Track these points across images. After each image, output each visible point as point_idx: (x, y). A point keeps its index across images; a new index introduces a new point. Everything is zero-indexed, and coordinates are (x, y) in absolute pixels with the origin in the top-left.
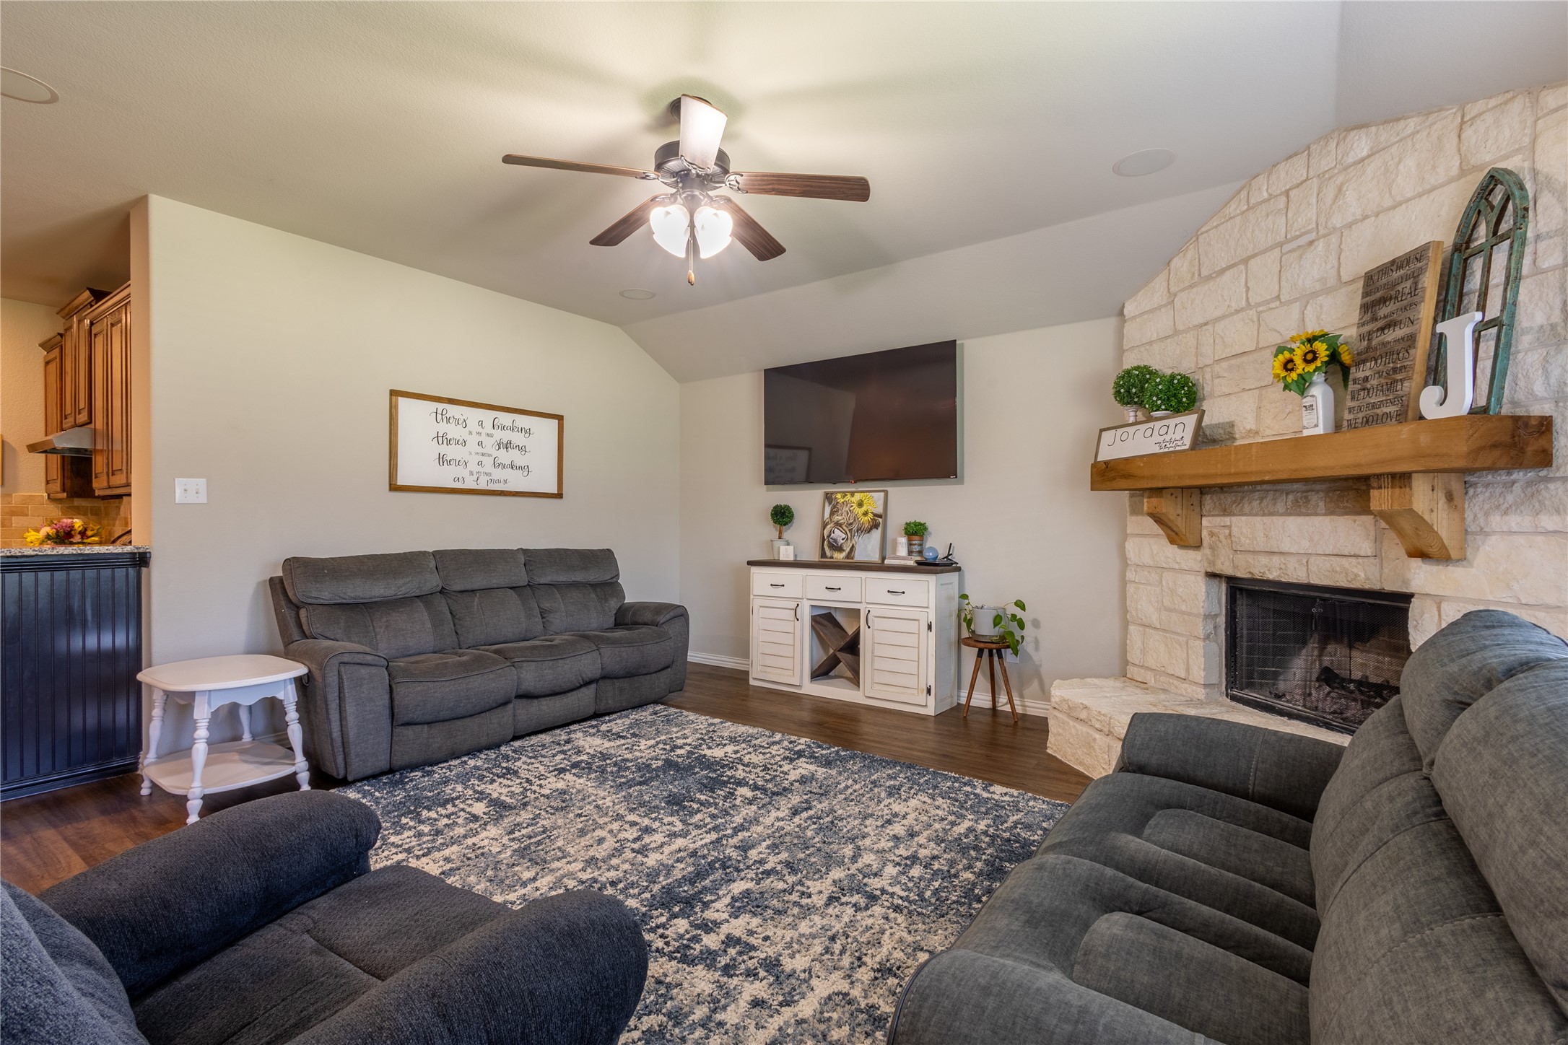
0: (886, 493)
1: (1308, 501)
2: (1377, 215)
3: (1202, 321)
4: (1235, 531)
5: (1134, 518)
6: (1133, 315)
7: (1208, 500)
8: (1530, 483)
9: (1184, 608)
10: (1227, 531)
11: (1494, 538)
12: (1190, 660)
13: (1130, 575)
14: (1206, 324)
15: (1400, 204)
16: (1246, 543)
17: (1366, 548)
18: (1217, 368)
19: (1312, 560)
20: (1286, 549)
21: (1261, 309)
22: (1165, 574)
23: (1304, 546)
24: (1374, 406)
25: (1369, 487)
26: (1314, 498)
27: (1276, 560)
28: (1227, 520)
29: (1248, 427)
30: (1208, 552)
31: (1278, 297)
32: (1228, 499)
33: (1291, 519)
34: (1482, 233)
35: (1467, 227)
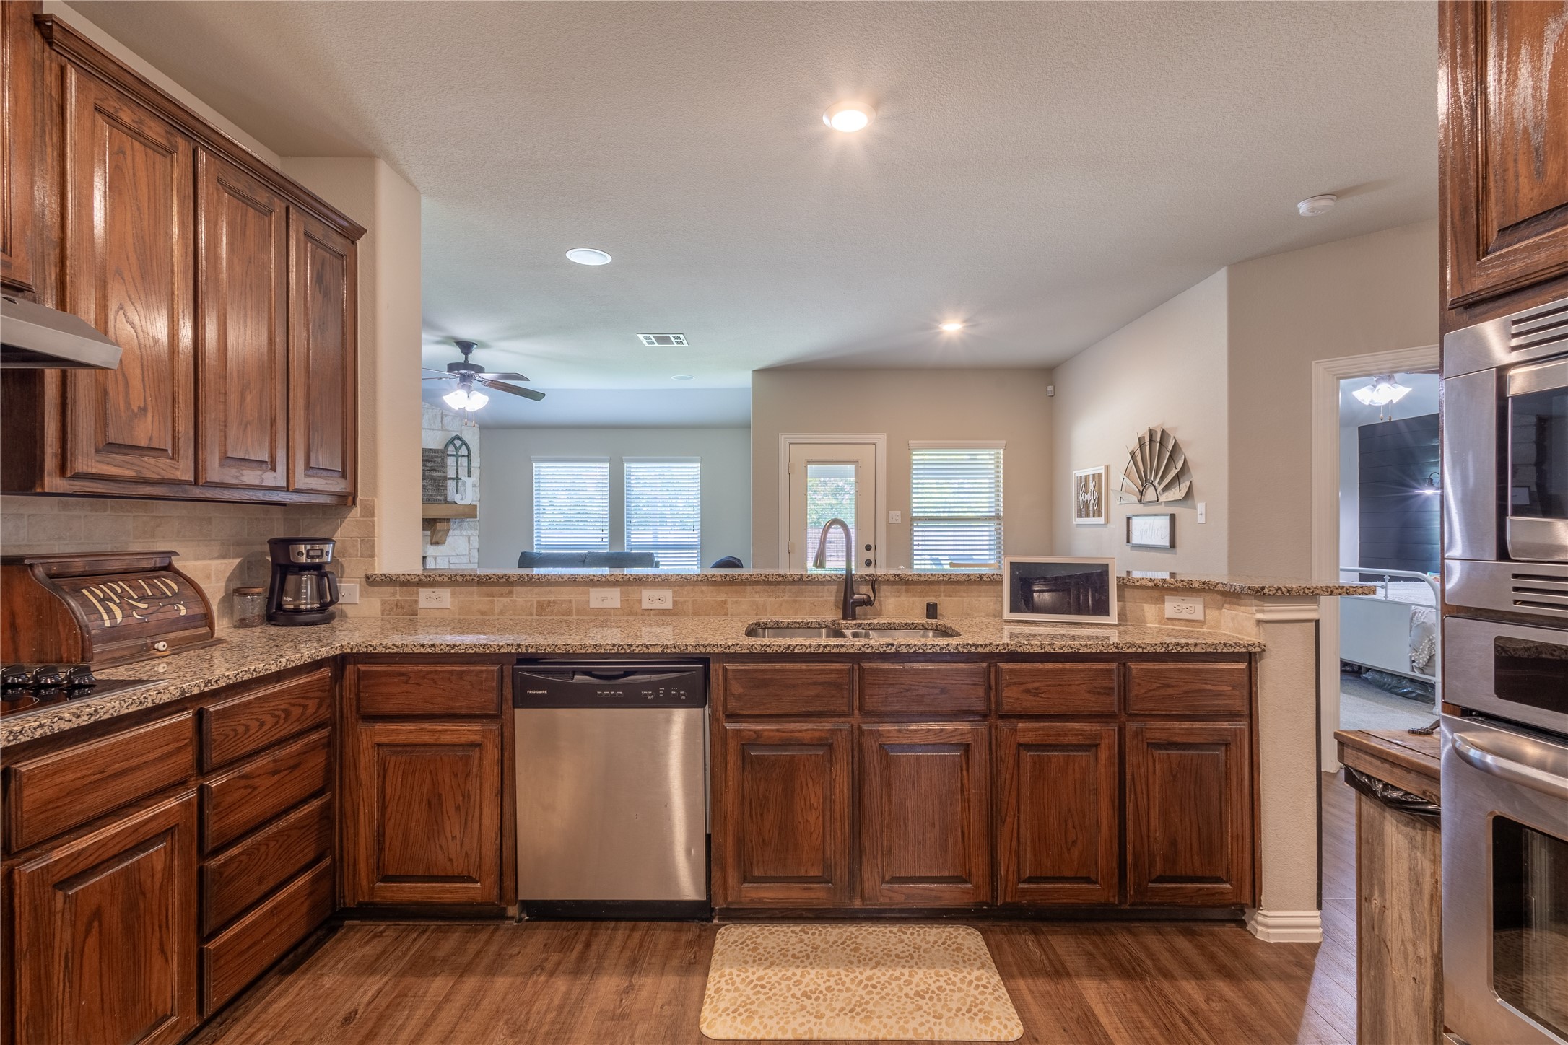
8: (467, 522)
24: (432, 495)
34: (451, 450)
35: (446, 446)
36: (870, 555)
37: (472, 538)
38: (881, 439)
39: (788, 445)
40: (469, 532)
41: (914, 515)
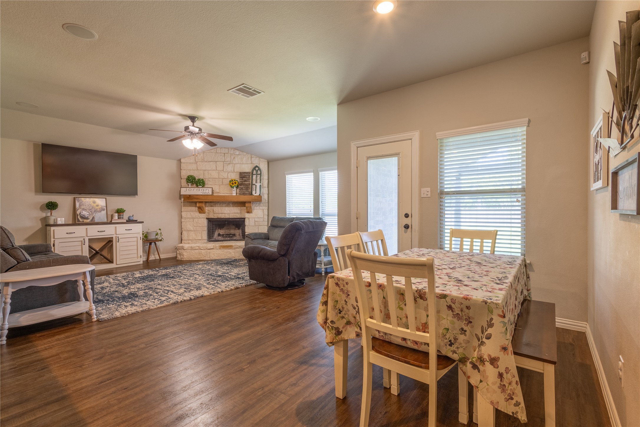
0: (106, 198)
1: (229, 205)
2: (240, 164)
3: (205, 169)
4: (214, 210)
5: (184, 207)
6: (184, 162)
7: (207, 204)
8: (259, 203)
9: (200, 225)
10: (212, 210)
11: (255, 210)
12: (203, 236)
13: (183, 220)
14: (206, 170)
15: (243, 164)
16: (217, 212)
17: (239, 212)
18: (209, 179)
19: (230, 214)
20: (225, 213)
21: (219, 171)
22: (195, 219)
23: (228, 212)
24: (244, 192)
25: (245, 203)
26: (230, 204)
27: (223, 214)
28: (212, 208)
29: (217, 191)
30: (207, 214)
31: (223, 170)
32: (212, 204)
33: (226, 207)
34: (255, 172)
35: (253, 171)
36: (407, 221)
37: (264, 210)
38: (416, 135)
39: (356, 148)
40: (263, 208)
41: (446, 190)
